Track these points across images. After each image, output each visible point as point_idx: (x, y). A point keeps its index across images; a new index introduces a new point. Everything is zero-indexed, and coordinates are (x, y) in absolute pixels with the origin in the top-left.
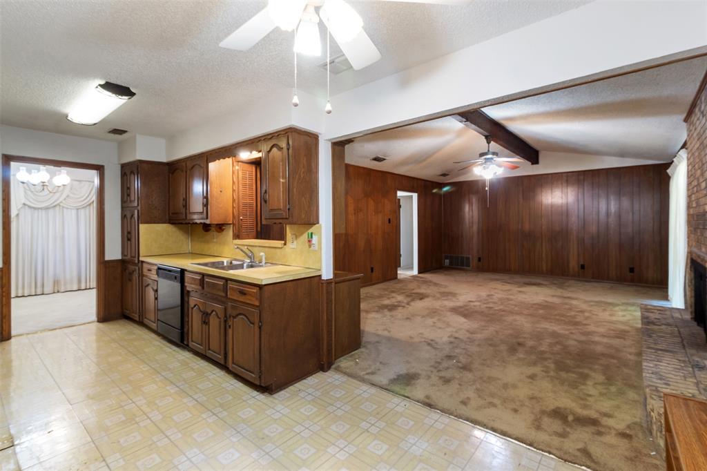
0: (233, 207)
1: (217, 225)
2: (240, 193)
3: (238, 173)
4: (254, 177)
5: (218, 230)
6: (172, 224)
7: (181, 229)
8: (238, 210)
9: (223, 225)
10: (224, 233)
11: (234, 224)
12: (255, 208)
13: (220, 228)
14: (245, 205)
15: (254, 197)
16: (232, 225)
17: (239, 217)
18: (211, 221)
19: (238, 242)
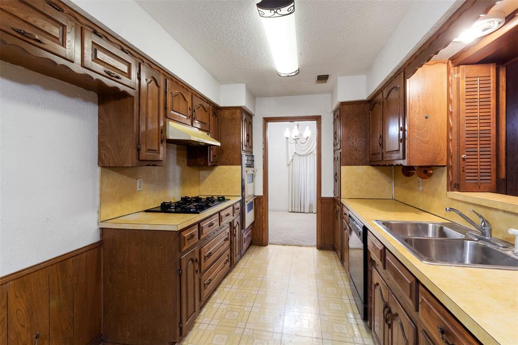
0: (448, 140)
1: (420, 167)
2: (463, 116)
3: (458, 83)
4: (493, 85)
5: (423, 175)
6: (373, 165)
7: (382, 171)
8: (459, 144)
9: (430, 167)
10: (434, 178)
11: (449, 167)
12: (493, 140)
13: (425, 172)
14: (472, 135)
15: (493, 120)
16: (446, 168)
17: (459, 155)
18: (409, 162)
19: (457, 195)
